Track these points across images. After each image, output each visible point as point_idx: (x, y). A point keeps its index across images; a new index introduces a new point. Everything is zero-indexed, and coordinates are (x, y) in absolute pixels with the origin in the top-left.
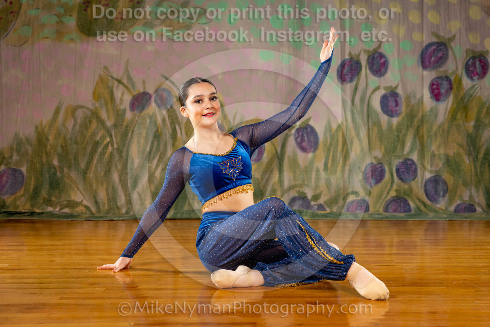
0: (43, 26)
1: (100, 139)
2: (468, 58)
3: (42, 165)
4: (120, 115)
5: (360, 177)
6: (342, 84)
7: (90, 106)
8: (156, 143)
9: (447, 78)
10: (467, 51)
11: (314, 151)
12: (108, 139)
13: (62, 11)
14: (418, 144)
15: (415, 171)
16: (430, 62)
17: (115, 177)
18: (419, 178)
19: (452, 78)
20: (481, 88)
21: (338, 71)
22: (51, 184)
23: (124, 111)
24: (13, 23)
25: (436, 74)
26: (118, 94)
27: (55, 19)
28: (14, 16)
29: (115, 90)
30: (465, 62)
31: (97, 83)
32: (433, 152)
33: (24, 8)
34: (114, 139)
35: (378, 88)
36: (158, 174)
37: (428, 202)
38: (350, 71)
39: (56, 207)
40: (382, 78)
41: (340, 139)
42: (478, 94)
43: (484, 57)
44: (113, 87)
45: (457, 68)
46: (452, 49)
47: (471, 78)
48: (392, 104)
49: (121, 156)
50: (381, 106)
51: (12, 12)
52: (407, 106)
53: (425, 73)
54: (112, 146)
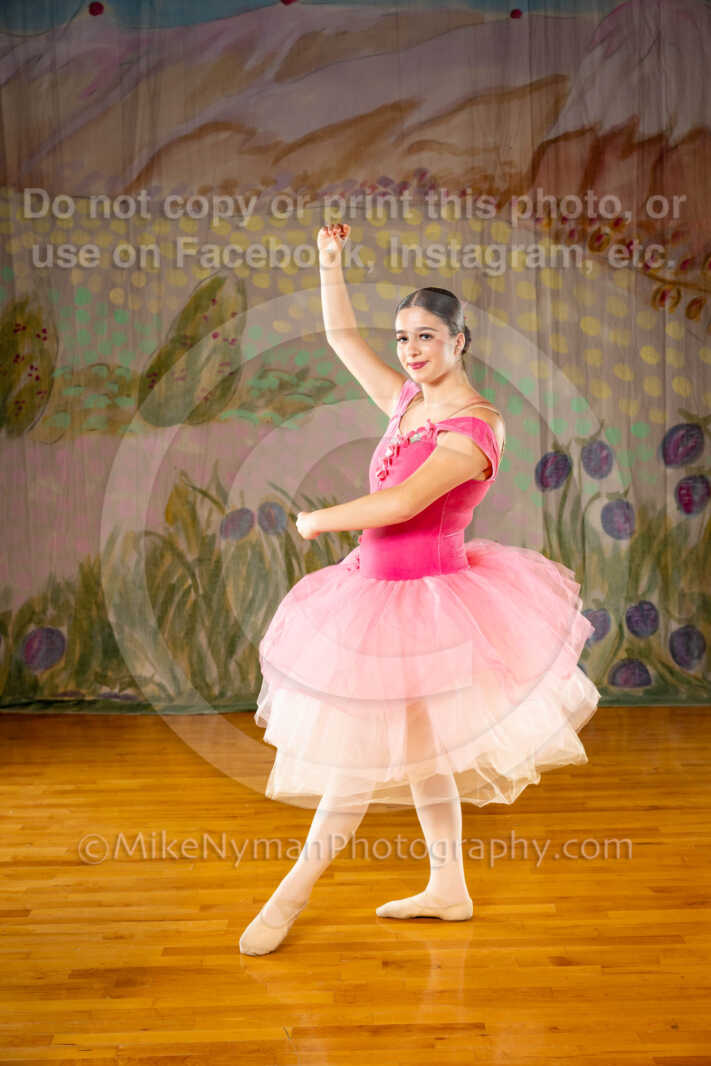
0: (87, 412)
1: (178, 580)
3: (91, 623)
4: (207, 545)
6: (543, 491)
7: (161, 531)
8: (262, 586)
9: (702, 477)
13: (115, 388)
14: (659, 579)
15: (655, 620)
16: (676, 456)
17: (202, 638)
18: (661, 631)
21: (537, 471)
22: (105, 652)
24: (41, 409)
25: (686, 471)
26: (203, 512)
27: (103, 402)
28: (42, 398)
29: (198, 506)
31: (171, 497)
32: (683, 590)
33: (57, 385)
34: (198, 580)
35: (597, 496)
37: (677, 667)
38: (555, 471)
39: (115, 688)
40: (604, 479)
44: (195, 503)
46: (710, 434)
48: (619, 519)
49: (209, 606)
50: (602, 522)
51: (40, 393)
52: (643, 522)
53: (670, 471)
54: (196, 591)
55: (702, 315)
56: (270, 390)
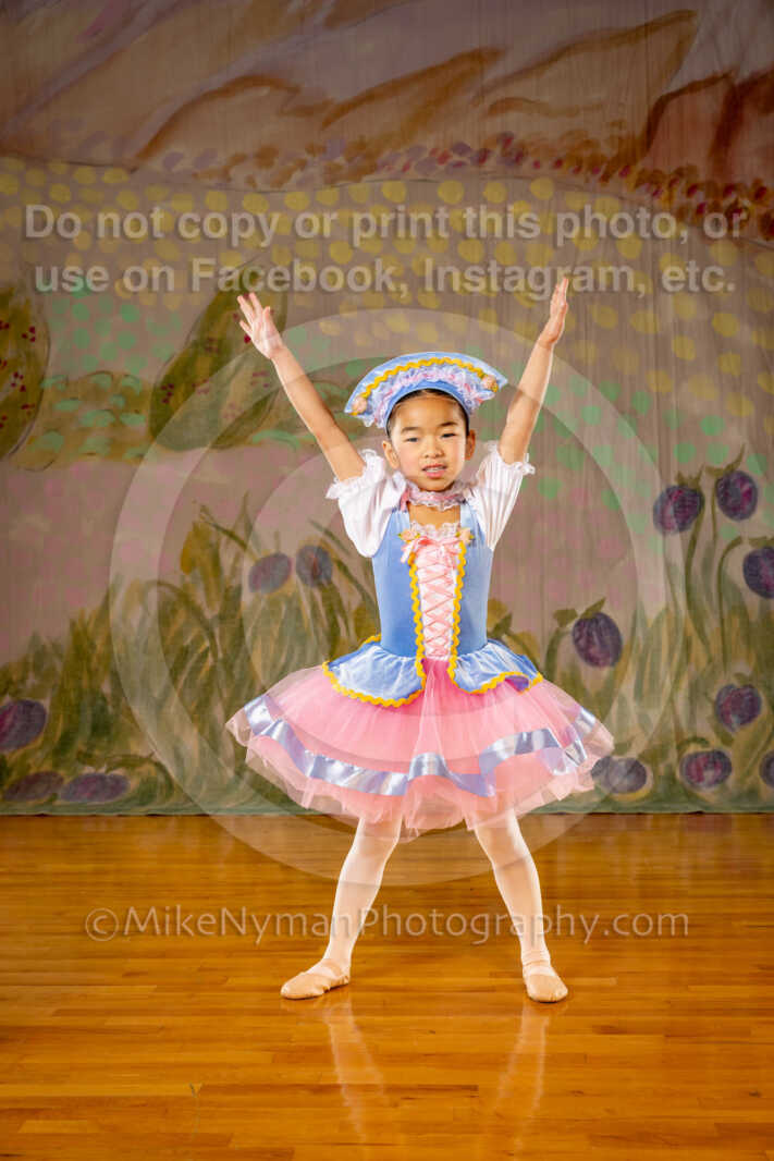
0: (85, 431)
1: (192, 642)
3: (80, 696)
4: (232, 598)
5: (709, 711)
6: (664, 534)
7: (175, 582)
8: (298, 648)
11: (613, 664)
12: (207, 644)
13: (121, 402)
21: (655, 510)
22: (94, 727)
23: (239, 589)
24: (27, 428)
26: (227, 560)
27: (109, 418)
28: (29, 413)
29: (222, 550)
31: (189, 539)
33: (48, 397)
34: (218, 642)
35: (737, 542)
38: (681, 510)
39: (101, 767)
40: (746, 521)
44: (218, 545)
48: (767, 572)
49: (230, 675)
50: (746, 575)
51: (26, 407)
54: (215, 655)
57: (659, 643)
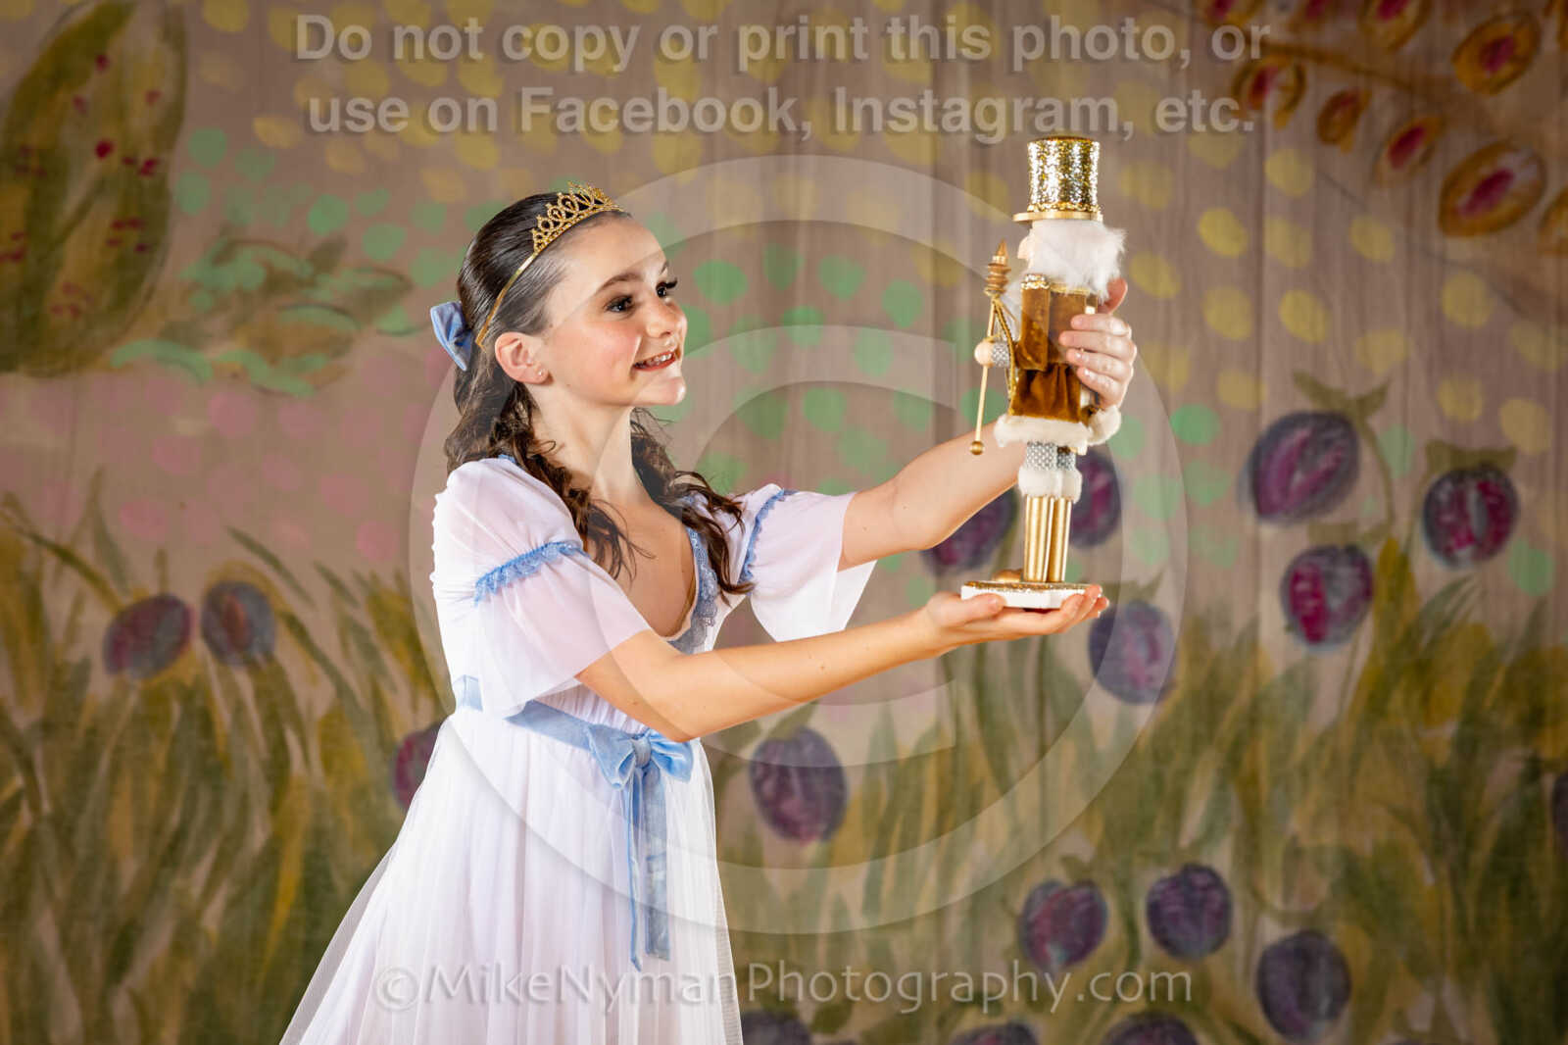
2: (1435, 477)
4: (65, 685)
5: (1004, 936)
8: (204, 798)
9: (1354, 555)
10: (1433, 449)
11: (827, 835)
12: (18, 781)
14: (1235, 809)
15: (1223, 914)
16: (1285, 491)
17: (45, 929)
18: (1237, 944)
19: (1374, 553)
20: (1484, 595)
23: (85, 667)
25: (1312, 535)
26: (58, 603)
29: (46, 588)
30: (1424, 491)
32: (1294, 839)
34: (42, 780)
36: (212, 919)
41: (931, 791)
42: (1476, 617)
43: (1499, 474)
44: (38, 576)
45: (1392, 516)
46: (1373, 439)
47: (1446, 553)
48: (1135, 651)
49: (68, 848)
50: (1092, 655)
52: (1195, 659)
53: (1269, 532)
54: (35, 807)
55: (1359, 133)
56: (243, 295)
57: (919, 798)
